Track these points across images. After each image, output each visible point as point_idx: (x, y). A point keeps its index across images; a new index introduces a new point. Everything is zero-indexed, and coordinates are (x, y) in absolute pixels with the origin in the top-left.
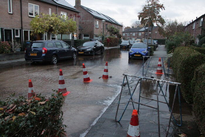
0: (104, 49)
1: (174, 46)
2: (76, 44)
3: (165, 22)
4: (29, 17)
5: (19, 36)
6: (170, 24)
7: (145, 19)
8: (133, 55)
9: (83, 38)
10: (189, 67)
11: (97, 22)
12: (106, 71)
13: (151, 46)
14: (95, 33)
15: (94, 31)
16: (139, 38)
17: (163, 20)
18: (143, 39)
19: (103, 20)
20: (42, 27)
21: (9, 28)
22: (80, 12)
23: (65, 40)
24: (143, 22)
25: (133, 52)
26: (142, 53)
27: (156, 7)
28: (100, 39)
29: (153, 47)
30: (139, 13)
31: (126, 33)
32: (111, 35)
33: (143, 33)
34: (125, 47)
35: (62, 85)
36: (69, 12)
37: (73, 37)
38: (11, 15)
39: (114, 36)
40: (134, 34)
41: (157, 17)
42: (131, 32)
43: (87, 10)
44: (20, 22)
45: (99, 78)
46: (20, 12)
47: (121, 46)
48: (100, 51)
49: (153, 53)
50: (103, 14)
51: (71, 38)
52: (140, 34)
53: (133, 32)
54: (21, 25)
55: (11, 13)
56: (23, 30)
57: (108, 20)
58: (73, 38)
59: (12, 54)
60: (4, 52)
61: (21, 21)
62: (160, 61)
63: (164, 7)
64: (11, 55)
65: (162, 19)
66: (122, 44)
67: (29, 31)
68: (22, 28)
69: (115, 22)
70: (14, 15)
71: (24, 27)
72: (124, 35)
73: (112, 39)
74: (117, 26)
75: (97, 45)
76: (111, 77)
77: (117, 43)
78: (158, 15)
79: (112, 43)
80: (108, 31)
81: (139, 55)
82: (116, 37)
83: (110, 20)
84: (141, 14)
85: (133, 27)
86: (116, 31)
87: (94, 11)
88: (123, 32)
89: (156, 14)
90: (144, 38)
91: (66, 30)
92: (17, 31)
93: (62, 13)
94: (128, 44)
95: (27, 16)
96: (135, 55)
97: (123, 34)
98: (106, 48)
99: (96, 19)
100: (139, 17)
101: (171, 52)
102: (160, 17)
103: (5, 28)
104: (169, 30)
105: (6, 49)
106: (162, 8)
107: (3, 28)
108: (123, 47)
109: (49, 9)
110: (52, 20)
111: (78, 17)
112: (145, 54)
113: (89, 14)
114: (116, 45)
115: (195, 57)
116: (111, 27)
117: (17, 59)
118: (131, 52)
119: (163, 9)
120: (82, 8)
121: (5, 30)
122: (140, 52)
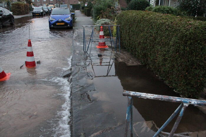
0: (14, 18)
1: (102, 11)
8: (54, 24)
12: (30, 54)
16: (52, 4)
18: (56, 5)
25: (54, 21)
26: (66, 20)
28: (5, 5)
45: (21, 67)
47: (33, 13)
48: (9, 21)
66: (34, 11)
75: (4, 13)
76: (39, 63)
77: (27, 10)
79: (22, 11)
81: (62, 24)
90: (57, 3)
94: (42, 11)
96: (57, 24)
98: (16, 17)
101: (100, 17)
108: (36, 15)
112: (69, 22)
114: (27, 13)
118: (52, 21)
122: (63, 20)
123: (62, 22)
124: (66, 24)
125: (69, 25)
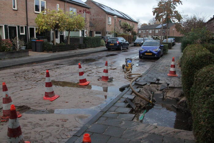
2: (85, 41)
3: (182, 18)
4: (35, 13)
5: (24, 34)
6: (188, 20)
7: (160, 14)
8: (143, 54)
9: (95, 35)
10: (193, 70)
11: (110, 18)
12: (106, 71)
13: (164, 44)
14: (107, 30)
15: (107, 28)
17: (180, 16)
18: (160, 37)
19: (115, 16)
20: (47, 24)
21: (13, 25)
22: (90, 8)
23: (74, 37)
24: (158, 18)
25: (144, 51)
26: (154, 51)
27: (173, 2)
29: (167, 45)
30: (154, 8)
31: (142, 31)
32: (125, 32)
33: (160, 30)
34: (139, 45)
35: (49, 88)
36: (80, 8)
37: (83, 34)
38: (15, 11)
39: (128, 33)
40: (150, 32)
41: (173, 13)
42: (148, 29)
43: (99, 6)
44: (26, 19)
46: (25, 8)
47: (134, 43)
49: (167, 51)
50: (116, 10)
51: (81, 35)
52: (157, 31)
53: (149, 29)
54: (26, 22)
55: (16, 9)
56: (29, 27)
57: (122, 16)
58: (84, 36)
59: (15, 52)
60: (6, 50)
61: (26, 17)
62: (174, 61)
63: (181, 2)
64: (12, 53)
65: (179, 14)
66: (136, 41)
67: (35, 28)
68: (27, 24)
69: (129, 19)
70: (18, 11)
71: (29, 24)
72: (140, 32)
73: (125, 36)
74: (132, 22)
77: (131, 40)
78: (175, 10)
80: (122, 28)
81: (150, 54)
82: (130, 34)
83: (124, 16)
84: (156, 9)
85: (149, 24)
86: (130, 28)
87: (107, 7)
88: (139, 30)
89: (172, 9)
91: (73, 26)
92: (22, 28)
93: (71, 9)
94: (142, 42)
95: (33, 12)
96: (146, 54)
97: (138, 31)
99: (108, 15)
100: (154, 13)
102: (176, 12)
103: (9, 25)
104: (187, 27)
105: (7, 47)
106: (179, 2)
107: (7, 25)
108: (137, 45)
109: (57, 4)
110: (58, 16)
111: (89, 12)
112: (157, 53)
113: (101, 10)
114: (130, 43)
115: (201, 57)
116: (125, 24)
117: (20, 57)
118: (141, 51)
119: (180, 4)
120: (94, 4)
121: (9, 27)
122: (151, 50)
123: (150, 52)
124: (154, 54)
125: (156, 56)
